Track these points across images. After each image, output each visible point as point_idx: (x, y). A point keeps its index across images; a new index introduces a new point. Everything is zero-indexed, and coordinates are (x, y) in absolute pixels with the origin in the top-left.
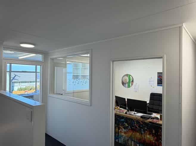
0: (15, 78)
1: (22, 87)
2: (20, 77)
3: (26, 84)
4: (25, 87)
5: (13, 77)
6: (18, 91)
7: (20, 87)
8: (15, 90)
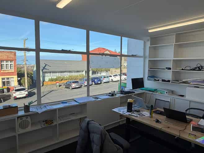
0: (46, 68)
1: (53, 77)
2: (50, 66)
3: (56, 74)
4: (55, 77)
5: (44, 66)
6: (49, 81)
7: (51, 77)
8: (46, 81)
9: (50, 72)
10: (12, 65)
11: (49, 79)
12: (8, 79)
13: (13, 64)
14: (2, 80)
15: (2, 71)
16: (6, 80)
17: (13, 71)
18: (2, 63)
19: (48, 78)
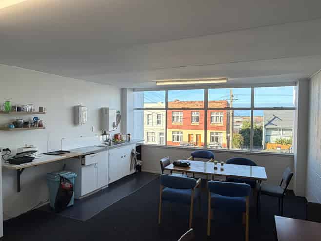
0: (272, 122)
2: (281, 120)
4: (288, 138)
6: (276, 143)
8: (271, 142)
9: (280, 129)
10: (222, 118)
11: (277, 139)
12: (217, 134)
13: (223, 116)
14: (211, 134)
15: (211, 125)
16: (214, 135)
17: (222, 125)
18: (212, 116)
19: (276, 137)
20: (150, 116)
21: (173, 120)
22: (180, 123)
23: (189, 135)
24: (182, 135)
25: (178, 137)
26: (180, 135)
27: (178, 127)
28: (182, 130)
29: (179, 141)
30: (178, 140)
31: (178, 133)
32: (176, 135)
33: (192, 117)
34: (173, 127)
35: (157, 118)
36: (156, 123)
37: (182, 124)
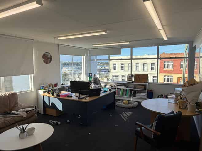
20: (145, 65)
21: (165, 67)
22: (170, 69)
23: (178, 78)
24: (171, 78)
25: (168, 79)
26: (170, 78)
27: (169, 72)
28: (172, 75)
29: (170, 82)
30: (168, 81)
31: (168, 76)
32: (167, 78)
33: (181, 64)
34: (164, 72)
35: (151, 66)
36: (151, 69)
37: (172, 70)
